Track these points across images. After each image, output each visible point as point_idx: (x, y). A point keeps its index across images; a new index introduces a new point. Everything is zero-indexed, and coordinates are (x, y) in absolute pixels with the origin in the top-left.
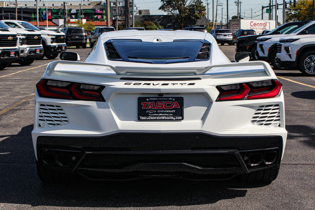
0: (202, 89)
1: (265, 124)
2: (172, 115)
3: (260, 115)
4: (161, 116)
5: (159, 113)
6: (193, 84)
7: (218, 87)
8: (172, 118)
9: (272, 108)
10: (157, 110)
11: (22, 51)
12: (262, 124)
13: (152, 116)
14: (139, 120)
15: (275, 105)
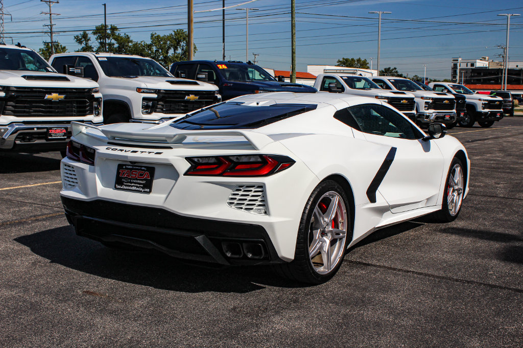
0: (167, 160)
1: (246, 209)
2: (142, 186)
3: (238, 197)
4: (132, 186)
5: (132, 183)
6: (160, 153)
7: (189, 159)
8: (141, 189)
9: (253, 189)
10: (131, 179)
11: (428, 117)
12: (242, 208)
13: (126, 186)
14: (116, 188)
15: (259, 187)
